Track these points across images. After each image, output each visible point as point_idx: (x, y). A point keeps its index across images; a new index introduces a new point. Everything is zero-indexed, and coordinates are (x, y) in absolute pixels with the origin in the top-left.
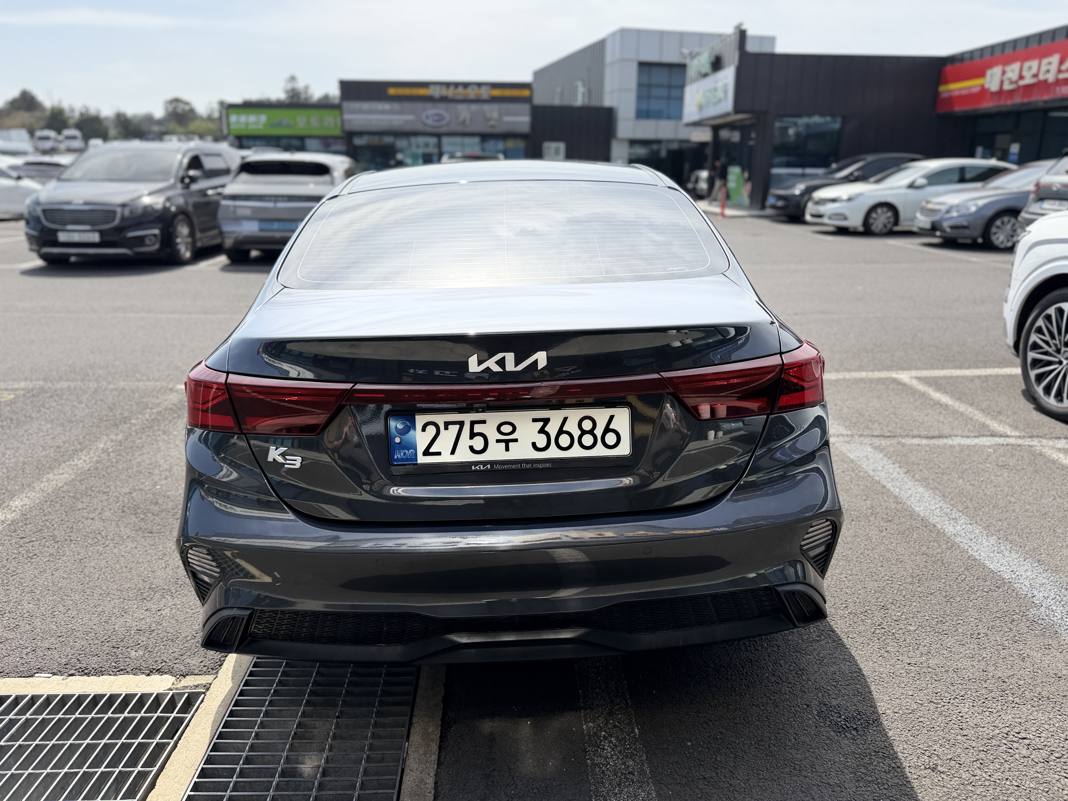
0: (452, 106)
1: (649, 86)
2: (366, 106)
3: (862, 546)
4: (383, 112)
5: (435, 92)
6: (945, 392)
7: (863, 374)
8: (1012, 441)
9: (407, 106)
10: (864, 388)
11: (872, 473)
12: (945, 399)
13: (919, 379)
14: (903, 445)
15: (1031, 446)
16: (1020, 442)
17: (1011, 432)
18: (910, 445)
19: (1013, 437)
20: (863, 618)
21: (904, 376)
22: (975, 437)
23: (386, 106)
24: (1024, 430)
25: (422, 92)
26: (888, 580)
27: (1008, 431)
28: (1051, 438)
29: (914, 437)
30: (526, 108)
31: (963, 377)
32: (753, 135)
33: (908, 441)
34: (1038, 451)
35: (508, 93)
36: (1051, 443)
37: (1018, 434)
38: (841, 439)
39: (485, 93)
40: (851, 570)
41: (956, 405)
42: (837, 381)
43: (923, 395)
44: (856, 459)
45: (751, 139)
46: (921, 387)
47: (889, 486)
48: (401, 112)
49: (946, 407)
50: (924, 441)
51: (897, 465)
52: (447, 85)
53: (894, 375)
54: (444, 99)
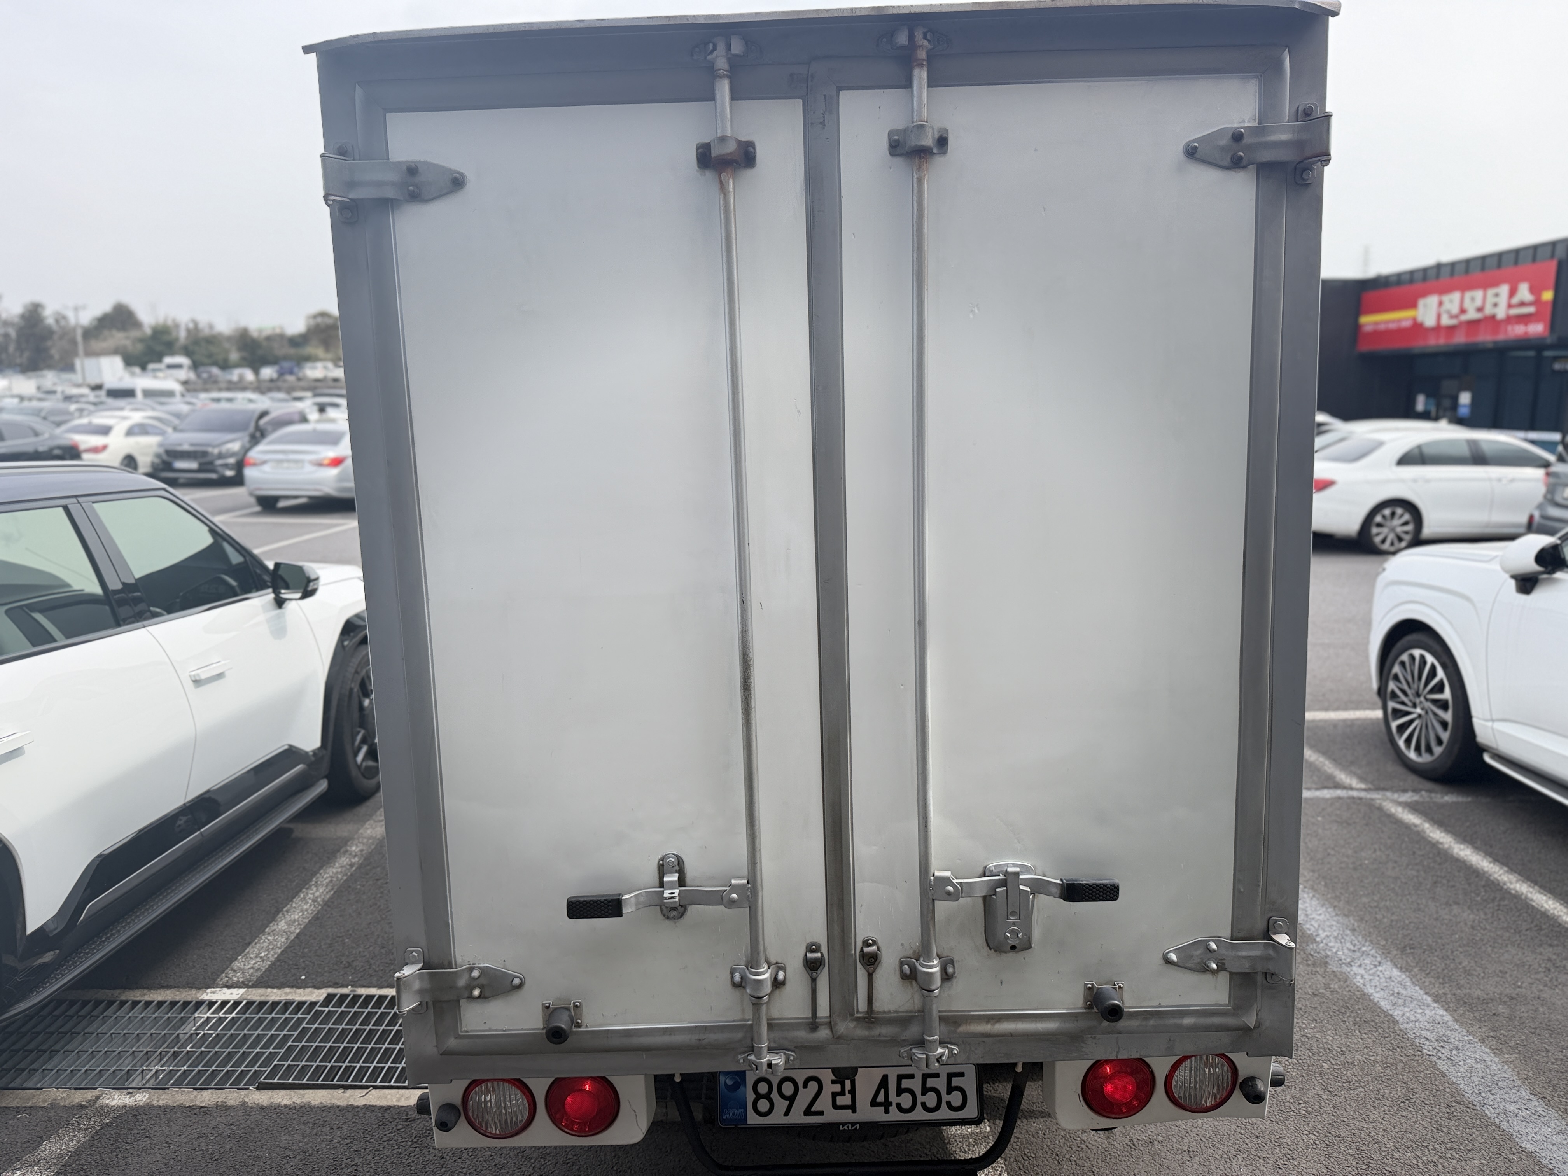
8: (1355, 794)
15: (1372, 800)
16: (1363, 794)
17: (1357, 783)
19: (1357, 790)
22: (1317, 789)
24: (1372, 783)
27: (1354, 783)
28: (1397, 791)
34: (1377, 805)
36: (1396, 796)
37: (1363, 786)
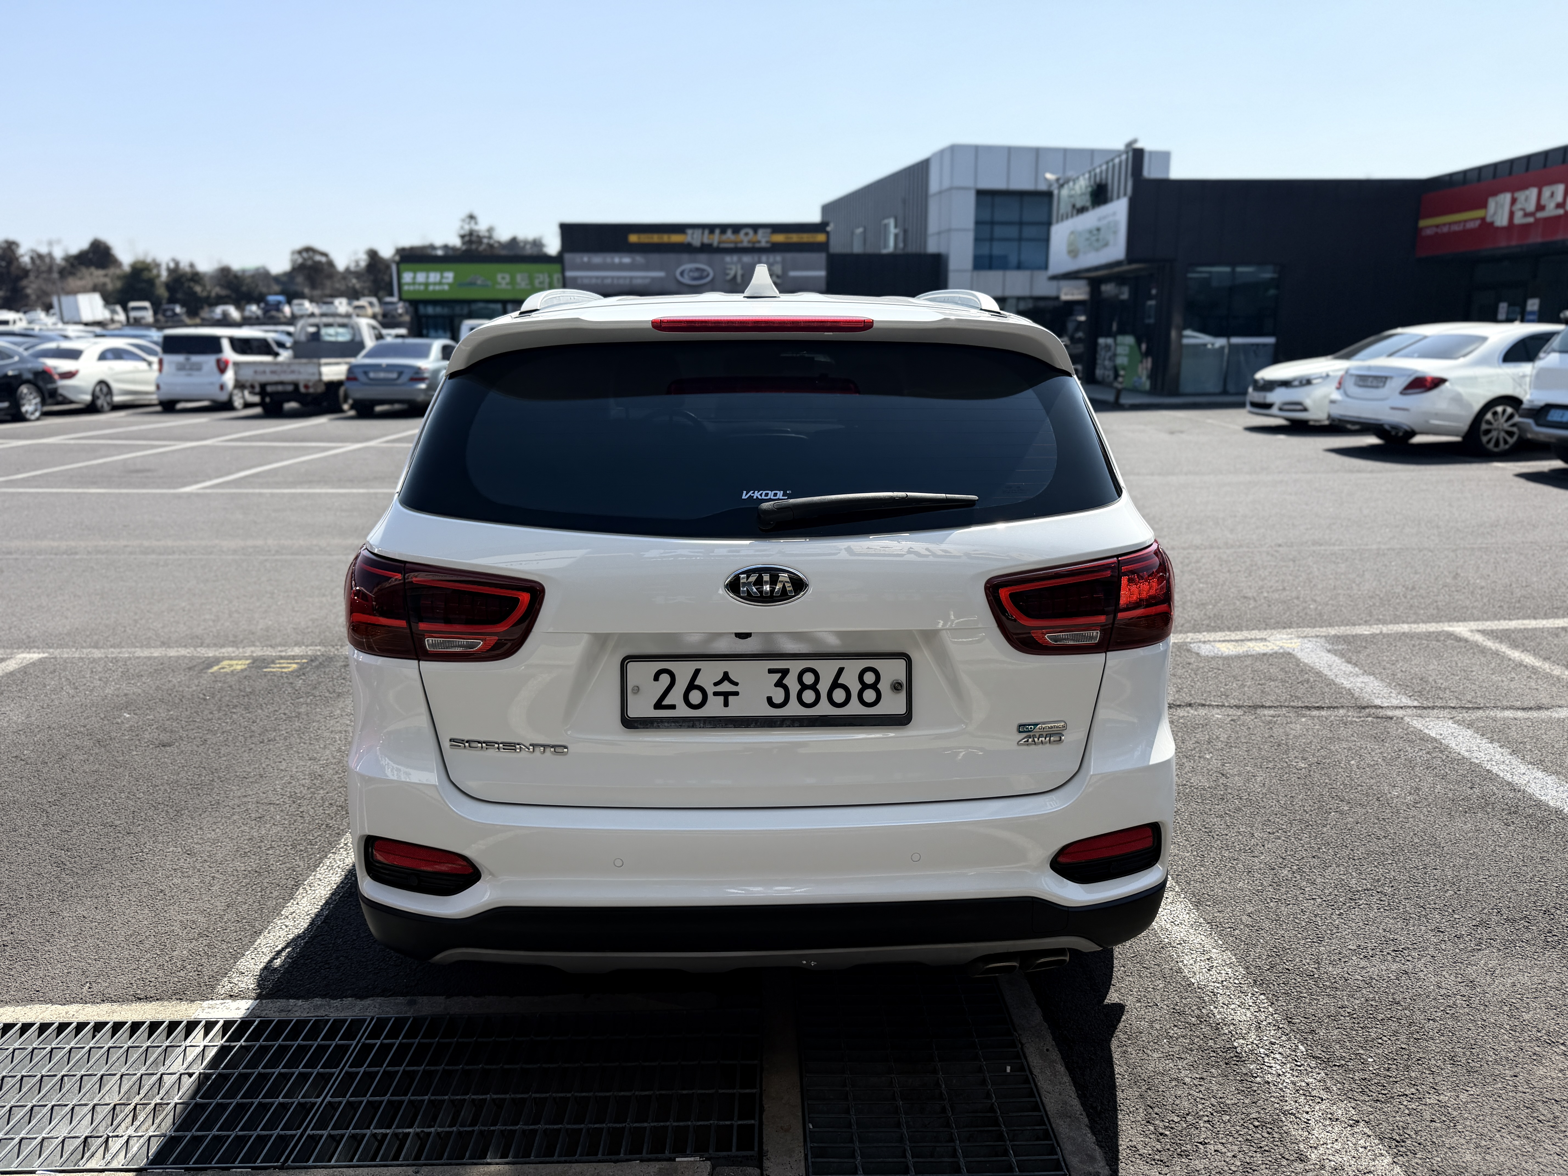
0: (717, 257)
1: (992, 223)
2: (597, 259)
3: (1490, 843)
4: (622, 267)
5: (695, 237)
6: (1525, 650)
7: (1405, 628)
9: (655, 257)
10: (1414, 646)
11: (1466, 754)
12: (1529, 659)
13: (1483, 632)
14: (1495, 720)
18: (1504, 719)
20: (1526, 924)
21: (1462, 629)
23: (627, 260)
25: (676, 238)
26: (1540, 881)
29: (1504, 708)
30: (821, 257)
31: (1542, 630)
32: (1154, 292)
33: (1500, 714)
35: (795, 238)
38: (1409, 711)
39: (763, 239)
40: (1488, 870)
41: (1547, 666)
42: (1373, 636)
43: (1496, 653)
44: (1438, 737)
45: (1151, 298)
46: (1490, 644)
47: (1495, 770)
48: (646, 268)
49: (1535, 670)
50: (1520, 714)
51: (1496, 745)
52: (711, 228)
53: (1447, 627)
54: (706, 249)
